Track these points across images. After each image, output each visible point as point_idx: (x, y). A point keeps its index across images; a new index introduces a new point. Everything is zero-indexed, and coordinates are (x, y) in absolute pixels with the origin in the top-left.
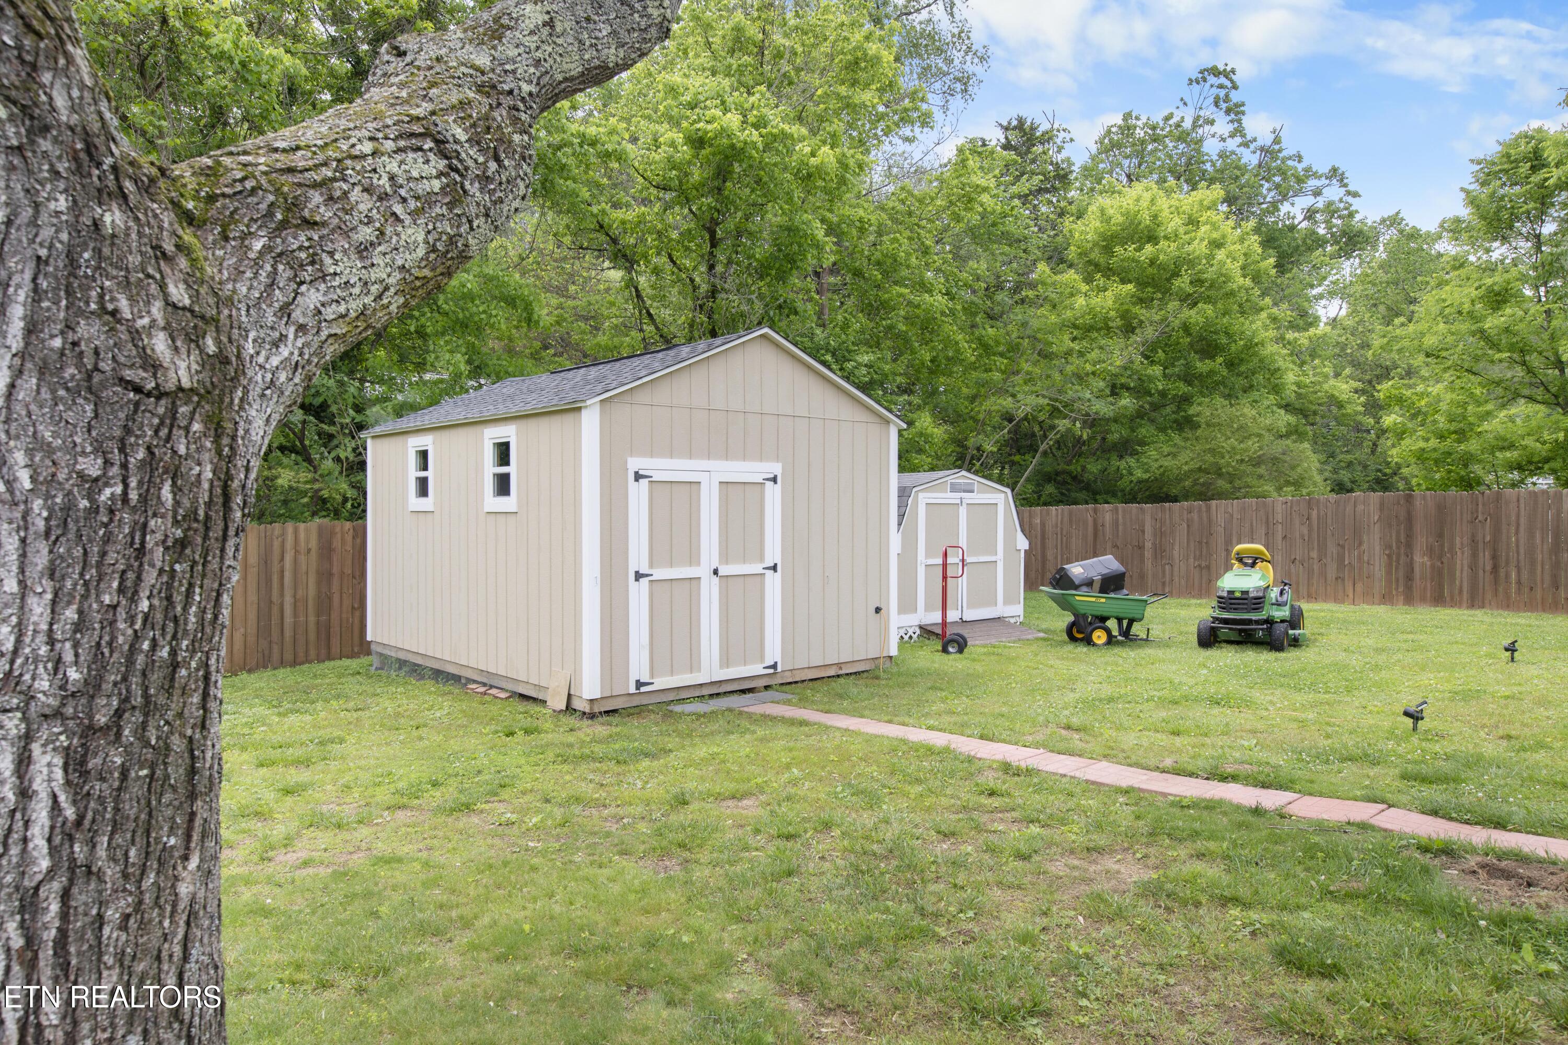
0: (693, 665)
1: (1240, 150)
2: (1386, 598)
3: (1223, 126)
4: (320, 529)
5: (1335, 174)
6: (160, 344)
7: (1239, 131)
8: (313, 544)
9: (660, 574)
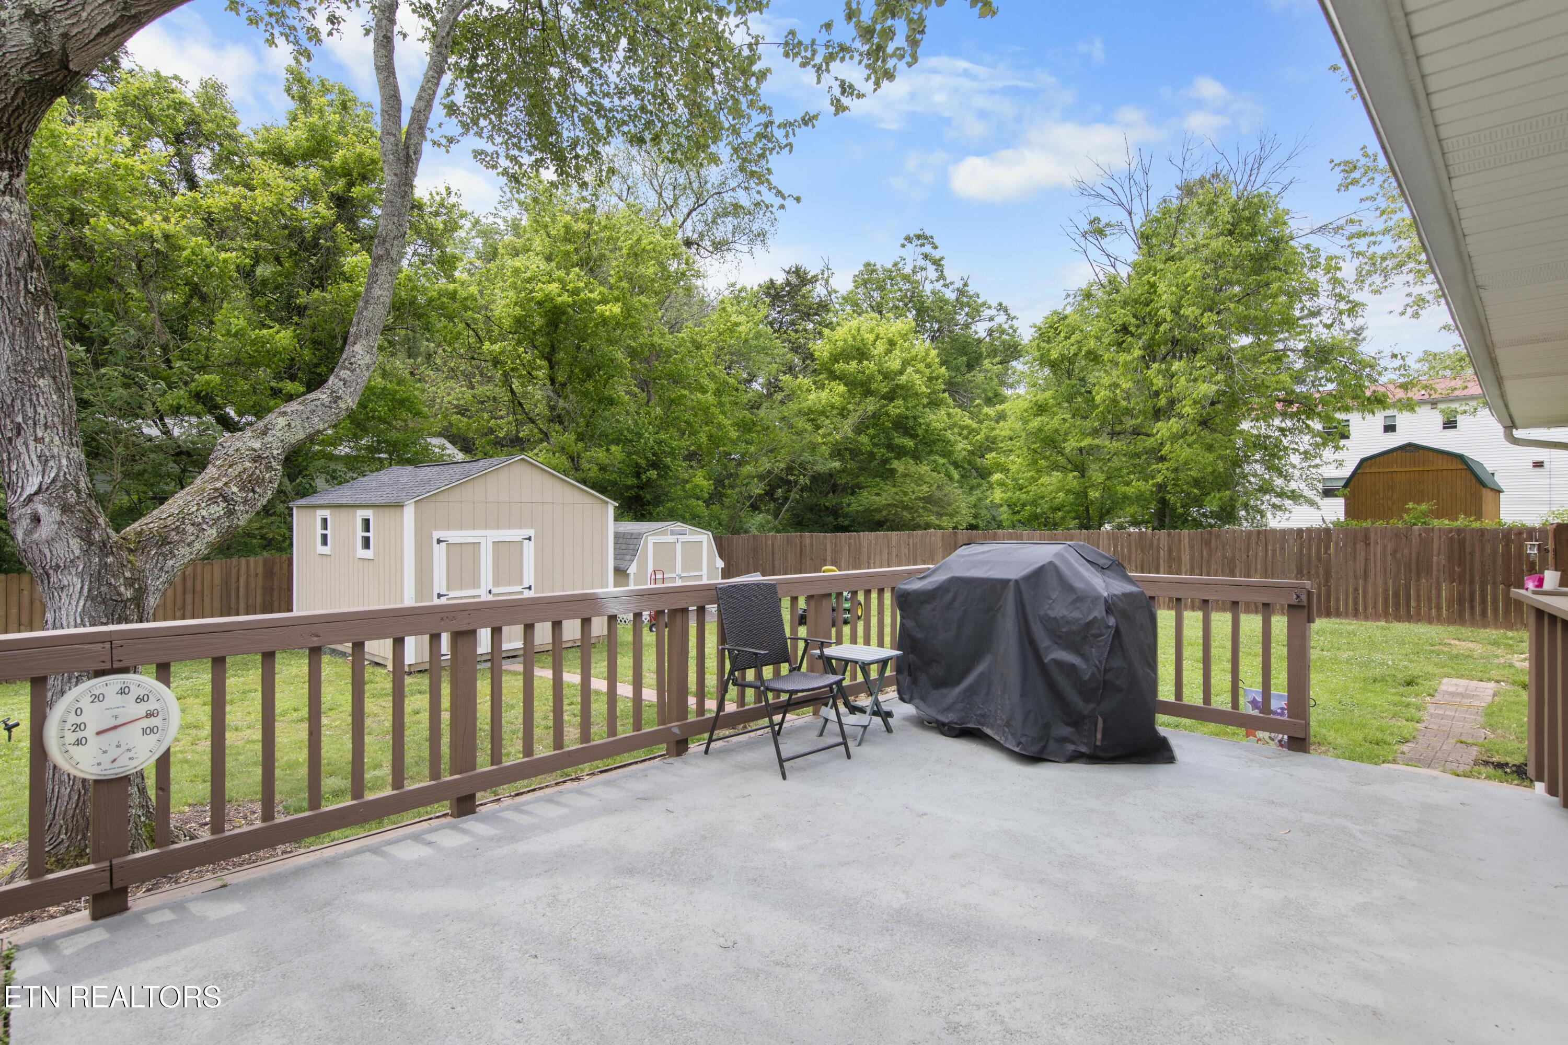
1: (943, 289)
3: (932, 272)
4: (265, 562)
5: (1001, 307)
6: (122, 589)
7: (942, 277)
8: (260, 570)
9: (455, 594)
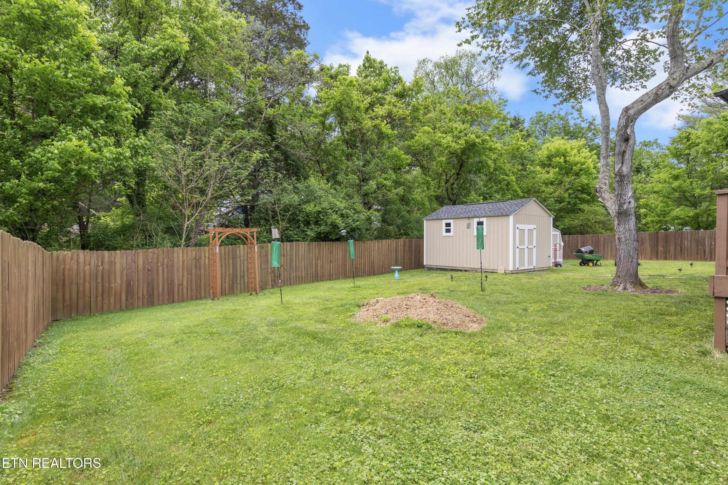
0: (524, 266)
1: (581, 123)
2: (651, 259)
3: (575, 115)
7: (581, 117)
9: (520, 247)
